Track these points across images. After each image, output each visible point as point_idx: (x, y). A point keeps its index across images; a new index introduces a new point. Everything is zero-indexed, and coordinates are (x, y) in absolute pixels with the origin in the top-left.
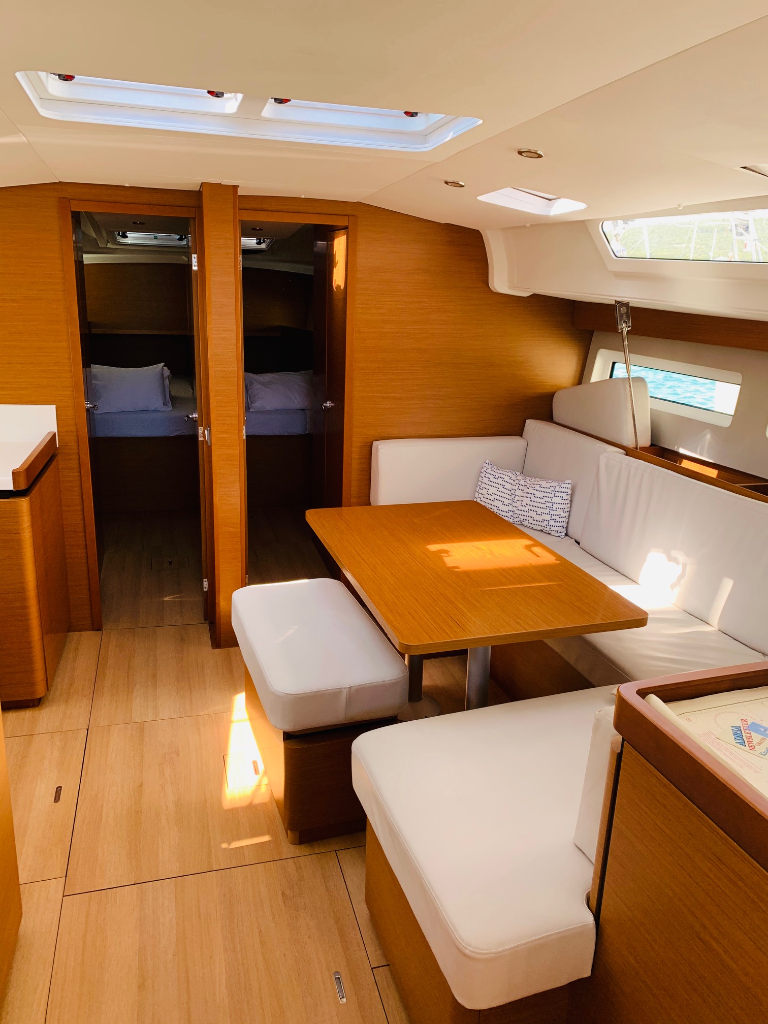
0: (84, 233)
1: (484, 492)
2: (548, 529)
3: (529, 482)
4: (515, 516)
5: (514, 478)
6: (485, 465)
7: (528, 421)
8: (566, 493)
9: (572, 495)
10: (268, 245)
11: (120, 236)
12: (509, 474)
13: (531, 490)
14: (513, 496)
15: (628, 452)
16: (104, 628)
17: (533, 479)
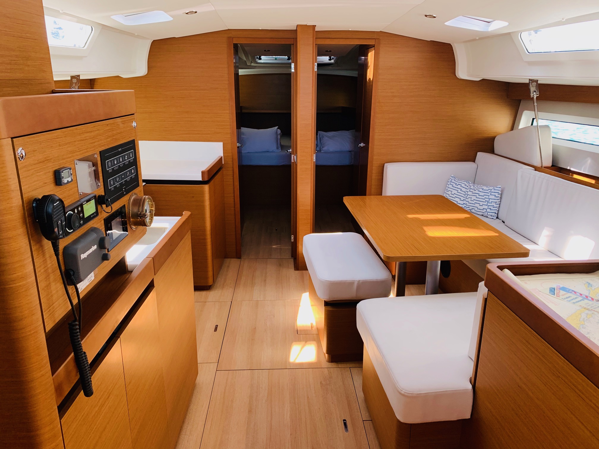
0: (239, 58)
1: (450, 193)
2: (486, 214)
3: (476, 187)
4: (467, 206)
5: (467, 185)
6: (451, 177)
7: (478, 153)
8: (498, 193)
9: (501, 194)
10: (334, 61)
11: (258, 59)
12: (465, 183)
13: (477, 192)
14: (467, 195)
15: (536, 169)
16: (242, 258)
17: (479, 186)
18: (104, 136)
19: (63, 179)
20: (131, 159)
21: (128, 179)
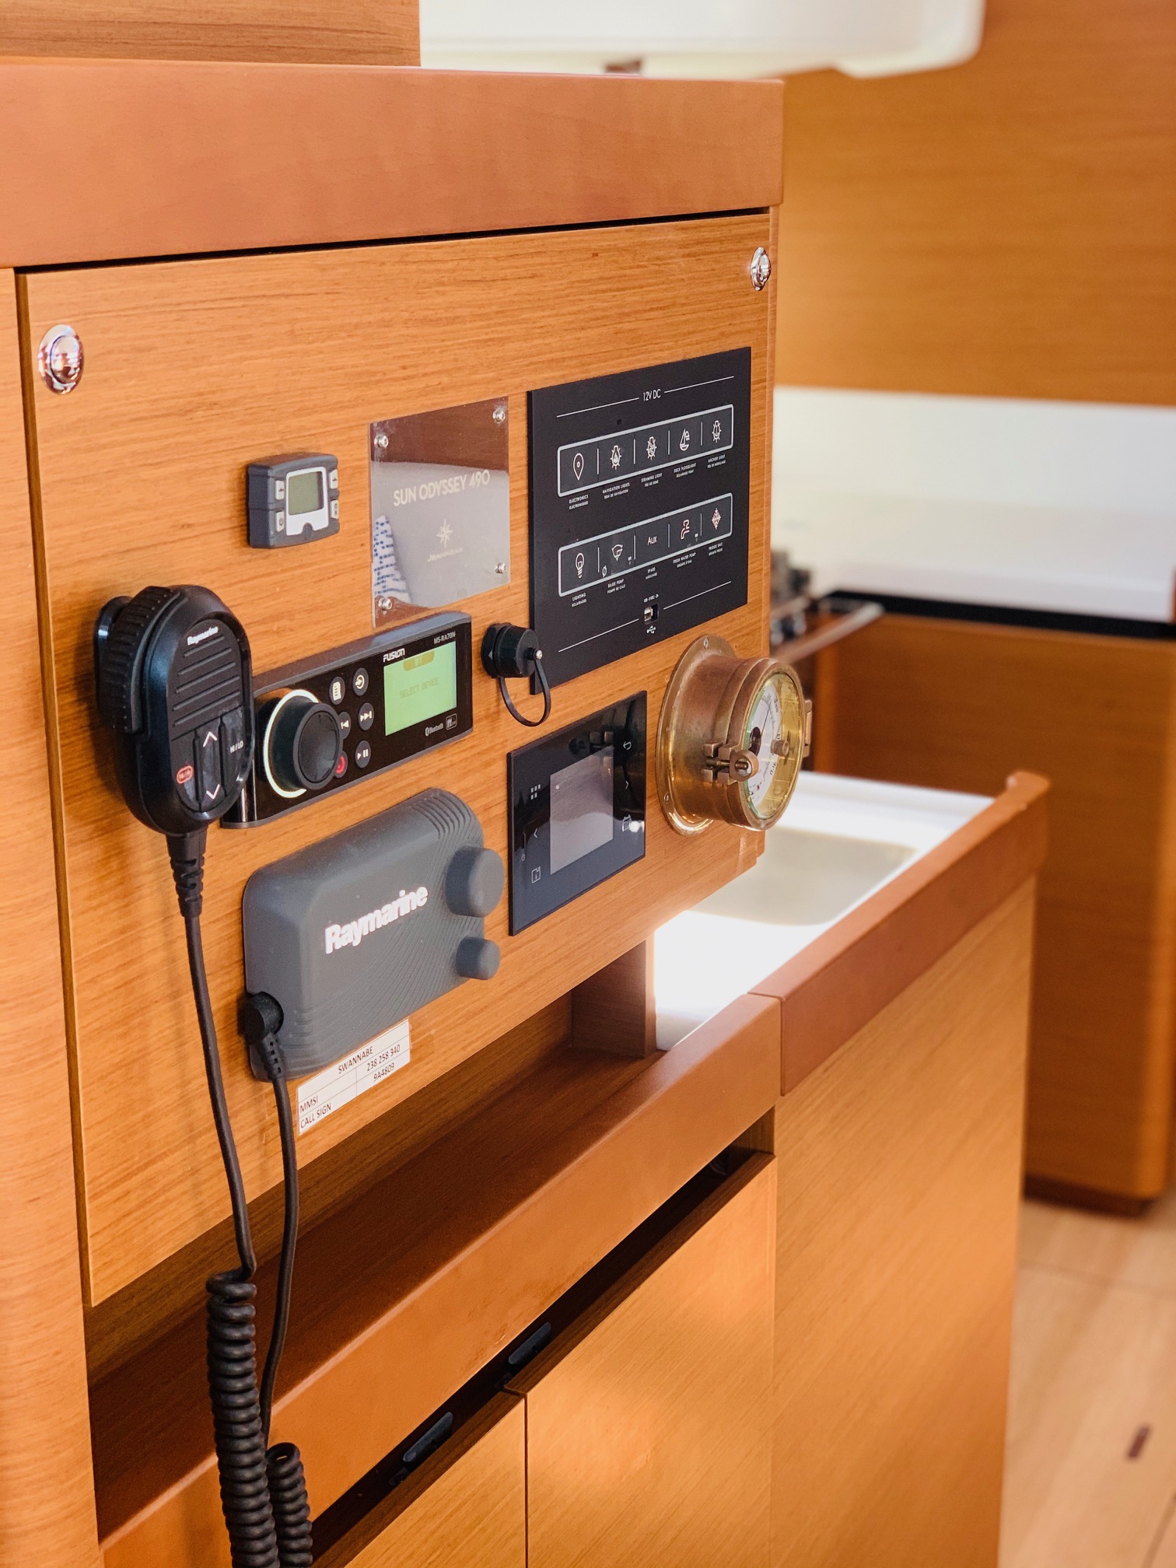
18: (564, 311)
19: (279, 515)
20: (716, 454)
21: (681, 556)
